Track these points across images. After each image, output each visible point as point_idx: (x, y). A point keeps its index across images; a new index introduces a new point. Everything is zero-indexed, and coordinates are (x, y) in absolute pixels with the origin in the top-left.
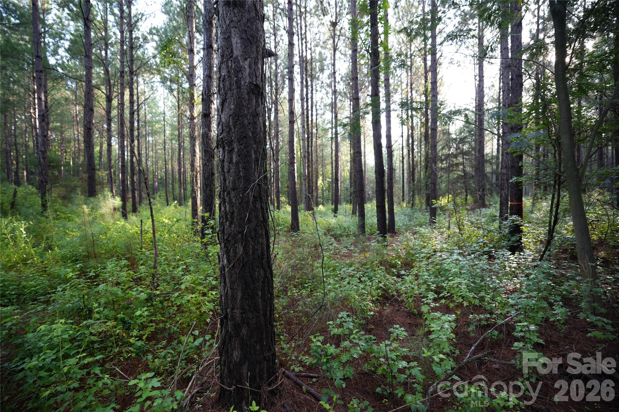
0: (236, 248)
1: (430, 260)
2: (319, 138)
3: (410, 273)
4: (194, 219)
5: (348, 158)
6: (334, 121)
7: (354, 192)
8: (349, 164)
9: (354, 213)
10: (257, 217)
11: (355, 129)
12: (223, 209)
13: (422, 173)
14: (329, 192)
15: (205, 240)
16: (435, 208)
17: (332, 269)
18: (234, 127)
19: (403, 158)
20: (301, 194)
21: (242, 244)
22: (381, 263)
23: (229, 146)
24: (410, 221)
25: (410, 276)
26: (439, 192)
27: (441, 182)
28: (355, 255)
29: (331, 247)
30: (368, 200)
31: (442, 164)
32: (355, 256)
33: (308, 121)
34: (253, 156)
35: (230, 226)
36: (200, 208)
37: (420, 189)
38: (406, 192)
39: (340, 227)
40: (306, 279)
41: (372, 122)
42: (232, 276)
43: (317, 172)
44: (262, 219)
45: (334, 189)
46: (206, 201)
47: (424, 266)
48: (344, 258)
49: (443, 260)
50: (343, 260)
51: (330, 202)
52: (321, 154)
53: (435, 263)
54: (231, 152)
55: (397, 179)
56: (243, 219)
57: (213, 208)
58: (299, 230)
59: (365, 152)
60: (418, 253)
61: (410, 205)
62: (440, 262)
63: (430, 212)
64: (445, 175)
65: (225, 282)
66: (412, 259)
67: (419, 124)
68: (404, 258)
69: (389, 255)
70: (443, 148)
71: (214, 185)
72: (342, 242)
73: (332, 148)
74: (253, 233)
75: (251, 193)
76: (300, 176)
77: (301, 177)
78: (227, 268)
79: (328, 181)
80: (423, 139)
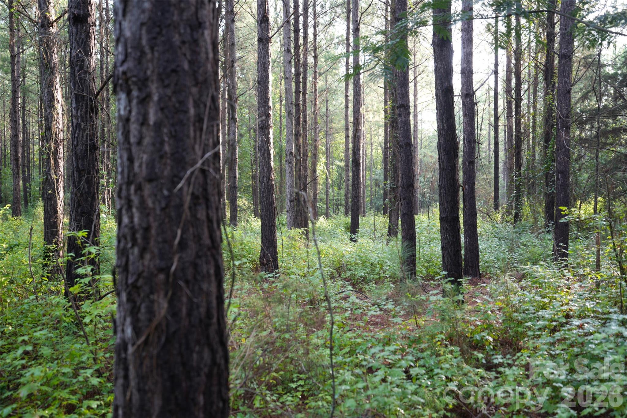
0: (152, 302)
1: (558, 335)
2: (320, 75)
3: (514, 361)
4: (51, 243)
5: (380, 118)
6: (351, 39)
7: (393, 189)
8: (382, 131)
9: (392, 232)
10: (198, 238)
11: (398, 57)
12: (126, 220)
13: (538, 149)
14: (339, 189)
15: (75, 289)
16: (567, 224)
17: (347, 350)
18: (152, 49)
19: (497, 118)
20: (281, 192)
21: (166, 294)
22: (451, 339)
23: (140, 90)
24: (511, 250)
25: (514, 368)
26: (576, 191)
27: (580, 170)
28: (395, 320)
29: (345, 305)
30: (422, 207)
31: (582, 129)
32: (396, 324)
33: (297, 39)
34: (192, 111)
35: (142, 256)
36: (64, 220)
37: (533, 184)
38: (503, 191)
39: (363, 263)
40: (292, 373)
41: (434, 44)
42: (141, 364)
43: (316, 147)
44: (207, 242)
45: (350, 182)
46: (79, 206)
47: (545, 347)
48: (371, 328)
49: (586, 334)
50: (370, 331)
51: (342, 209)
52: (324, 110)
53: (568, 342)
54: (144, 101)
55: (484, 162)
56: (169, 242)
57: (95, 221)
58: (276, 267)
59: (415, 106)
60: (530, 319)
61: (511, 218)
62: (580, 340)
63: (555, 233)
64: (588, 155)
65: (126, 377)
66: (517, 332)
67: (533, 44)
68: (500, 330)
69: (468, 322)
70: (585, 97)
71: (97, 171)
72: (368, 294)
73: (347, 96)
74: (190, 272)
75: (185, 189)
76: (279, 156)
77: (281, 157)
78: (133, 345)
79: (338, 166)
80: (541, 77)
